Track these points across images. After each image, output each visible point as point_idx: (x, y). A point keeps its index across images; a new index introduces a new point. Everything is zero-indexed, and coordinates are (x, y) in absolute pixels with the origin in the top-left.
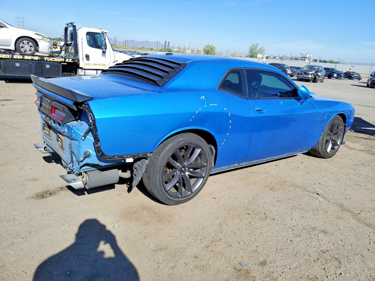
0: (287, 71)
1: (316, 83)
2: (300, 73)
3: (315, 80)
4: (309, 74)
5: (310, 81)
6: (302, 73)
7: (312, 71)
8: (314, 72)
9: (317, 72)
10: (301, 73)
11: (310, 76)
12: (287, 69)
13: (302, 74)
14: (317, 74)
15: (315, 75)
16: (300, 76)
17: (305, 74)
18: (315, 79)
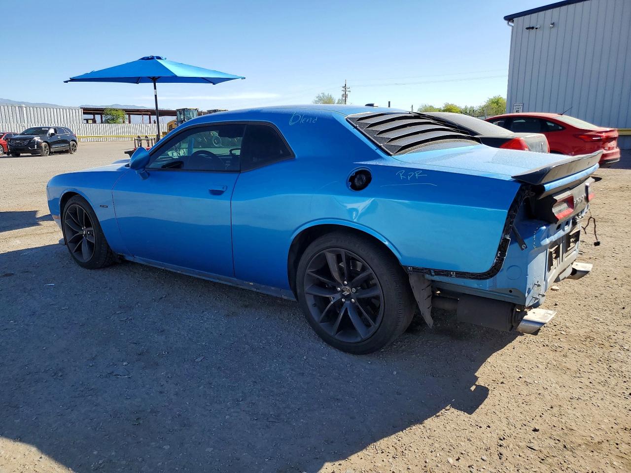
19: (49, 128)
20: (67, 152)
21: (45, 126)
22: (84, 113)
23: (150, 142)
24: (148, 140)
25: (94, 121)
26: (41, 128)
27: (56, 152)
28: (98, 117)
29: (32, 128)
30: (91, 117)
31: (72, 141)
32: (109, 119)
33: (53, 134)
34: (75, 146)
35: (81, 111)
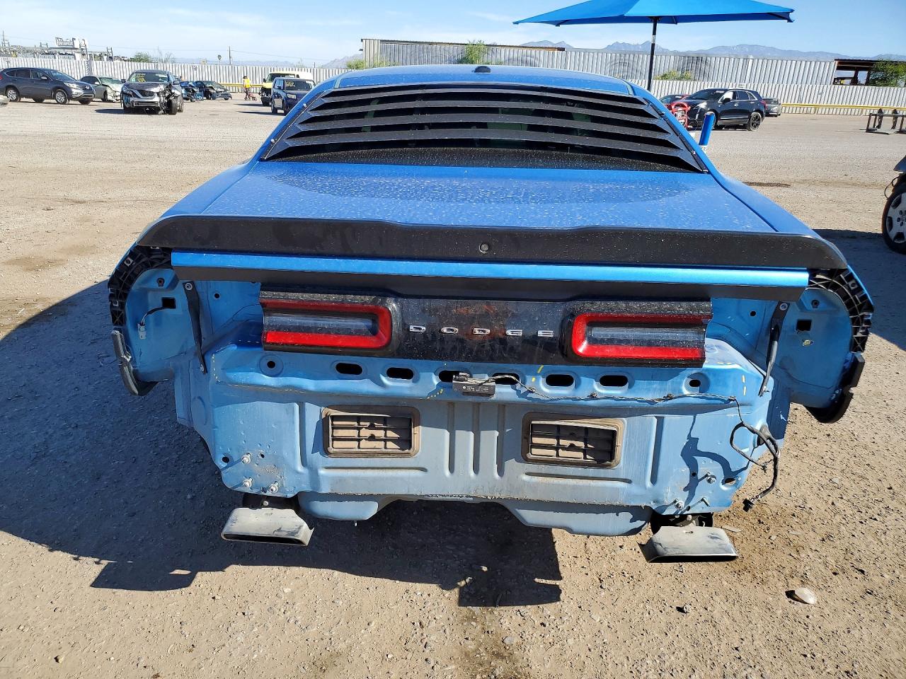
0: (70, 88)
1: (174, 114)
2: (128, 92)
3: (170, 109)
4: (152, 94)
5: (160, 110)
6: (133, 93)
7: (157, 85)
8: (162, 87)
9: (169, 87)
10: (131, 93)
11: (156, 99)
12: (67, 84)
13: (135, 96)
14: (172, 93)
15: (167, 95)
16: (132, 99)
17: (143, 93)
18: (169, 104)
19: (726, 91)
20: (744, 127)
21: (720, 87)
22: (839, 68)
23: (900, 119)
24: (896, 118)
25: (855, 81)
26: (715, 90)
27: (728, 127)
28: (863, 76)
29: (705, 91)
30: (851, 73)
31: (756, 111)
32: (877, 79)
33: (728, 100)
34: (759, 120)
35: (835, 64)
